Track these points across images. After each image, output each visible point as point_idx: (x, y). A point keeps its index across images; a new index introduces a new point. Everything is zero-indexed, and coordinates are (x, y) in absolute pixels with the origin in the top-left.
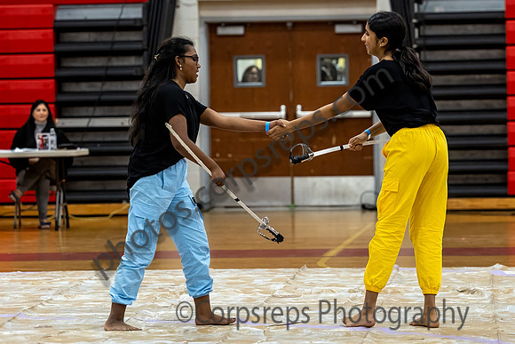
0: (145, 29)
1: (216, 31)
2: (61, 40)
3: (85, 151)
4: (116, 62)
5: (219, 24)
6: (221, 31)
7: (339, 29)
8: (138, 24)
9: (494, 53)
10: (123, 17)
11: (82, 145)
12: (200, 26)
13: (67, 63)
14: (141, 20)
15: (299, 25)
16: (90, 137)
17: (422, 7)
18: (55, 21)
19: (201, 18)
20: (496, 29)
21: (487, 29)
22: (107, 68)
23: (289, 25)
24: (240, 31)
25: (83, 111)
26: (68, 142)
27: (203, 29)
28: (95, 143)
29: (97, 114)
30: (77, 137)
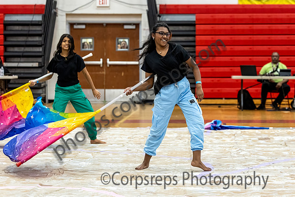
0: (43, 25)
1: (73, 27)
2: (7, 29)
3: (16, 77)
4: (30, 39)
5: (75, 24)
6: (75, 27)
7: (126, 27)
8: (40, 23)
9: (191, 38)
10: (33, 20)
11: (15, 74)
12: (66, 24)
13: (9, 39)
14: (41, 21)
15: (108, 25)
16: (18, 71)
17: (161, 18)
18: (4, 21)
19: (67, 21)
20: (191, 28)
21: (187, 28)
22: (26, 41)
23: (105, 25)
24: (84, 27)
25: (16, 59)
26: (9, 73)
27: (68, 26)
28: (20, 73)
29: (21, 61)
30: (13, 71)
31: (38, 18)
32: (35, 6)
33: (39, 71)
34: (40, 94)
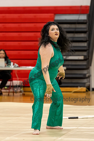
3: (65, 68)
8: (85, 22)
10: (79, 19)
18: (55, 20)
31: (84, 17)
32: (81, 6)
33: (85, 63)
34: (85, 83)
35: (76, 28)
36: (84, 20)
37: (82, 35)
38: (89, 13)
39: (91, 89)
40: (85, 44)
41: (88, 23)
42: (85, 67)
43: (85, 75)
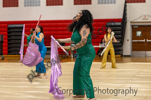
5: (134, 26)
24: (137, 27)
27: (131, 27)
32: (118, 19)
33: (120, 44)
34: (120, 53)
35: (116, 29)
36: (120, 25)
37: (119, 32)
38: (122, 22)
39: (123, 56)
40: (120, 36)
41: (121, 27)
42: (120, 46)
43: (120, 49)
